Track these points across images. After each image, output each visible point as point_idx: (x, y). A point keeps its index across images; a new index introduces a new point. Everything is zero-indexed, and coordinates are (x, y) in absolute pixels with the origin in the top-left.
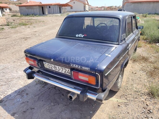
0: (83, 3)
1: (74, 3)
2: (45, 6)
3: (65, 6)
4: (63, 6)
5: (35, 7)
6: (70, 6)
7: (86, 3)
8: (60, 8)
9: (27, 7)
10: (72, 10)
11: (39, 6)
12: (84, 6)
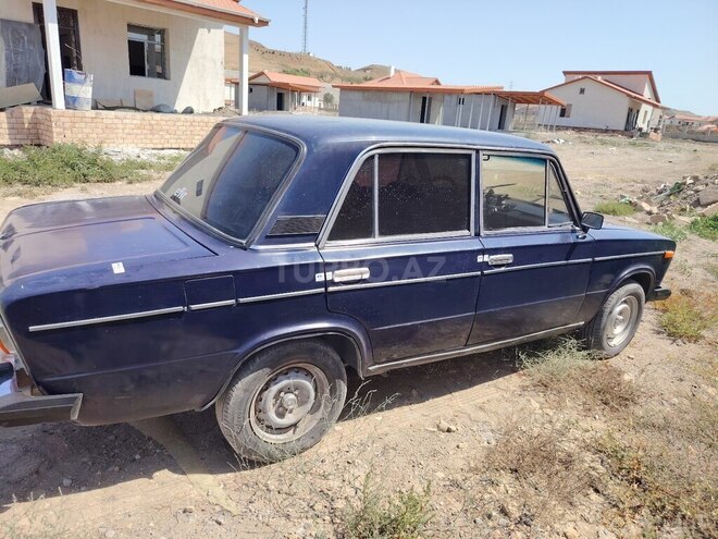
0: (628, 95)
1: (582, 91)
2: (439, 97)
3: (529, 102)
4: (520, 102)
5: (396, 97)
6: (550, 103)
7: (647, 94)
8: (503, 109)
9: (366, 94)
10: (564, 121)
11: (413, 92)
12: (631, 110)
